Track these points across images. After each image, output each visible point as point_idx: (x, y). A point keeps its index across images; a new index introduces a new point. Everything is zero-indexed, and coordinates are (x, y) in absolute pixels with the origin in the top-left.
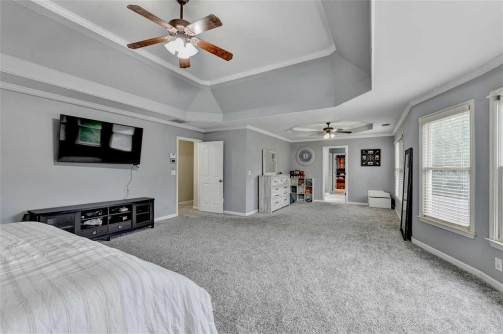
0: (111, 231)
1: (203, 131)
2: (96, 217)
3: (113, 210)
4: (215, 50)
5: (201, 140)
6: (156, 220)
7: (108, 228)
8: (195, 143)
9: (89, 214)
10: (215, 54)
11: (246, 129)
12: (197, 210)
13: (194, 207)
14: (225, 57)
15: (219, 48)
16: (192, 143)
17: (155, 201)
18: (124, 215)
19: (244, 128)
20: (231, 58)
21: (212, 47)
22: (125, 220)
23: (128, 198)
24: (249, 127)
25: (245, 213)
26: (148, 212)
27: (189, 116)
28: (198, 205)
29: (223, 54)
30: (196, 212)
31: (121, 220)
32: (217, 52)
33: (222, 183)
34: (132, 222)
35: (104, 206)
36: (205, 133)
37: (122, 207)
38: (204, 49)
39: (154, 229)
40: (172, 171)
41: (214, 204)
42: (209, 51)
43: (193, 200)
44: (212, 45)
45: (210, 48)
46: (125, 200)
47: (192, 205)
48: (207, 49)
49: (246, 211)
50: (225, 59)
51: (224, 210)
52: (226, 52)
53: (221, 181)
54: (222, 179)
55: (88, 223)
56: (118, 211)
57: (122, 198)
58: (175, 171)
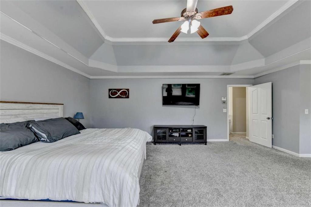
0: (182, 141)
1: (253, 77)
2: (176, 132)
3: (185, 130)
4: (215, 12)
5: (251, 84)
6: (208, 140)
7: (180, 139)
8: (247, 88)
9: (174, 130)
10: (217, 15)
11: (299, 65)
12: (248, 140)
13: (247, 137)
14: (226, 12)
15: (217, 9)
16: (245, 88)
17: (207, 128)
18: (190, 133)
19: (298, 64)
20: (232, 10)
21: (212, 12)
22: (190, 137)
23: (193, 125)
24: (302, 62)
25: (299, 153)
26: (202, 135)
27: (233, 68)
28: (249, 136)
29: (223, 11)
30: (247, 141)
31: (188, 136)
32: (218, 13)
33: (270, 120)
34: (193, 138)
35: (179, 127)
36: (254, 78)
37: (189, 129)
38: (207, 17)
39: (207, 145)
40: (224, 109)
41: (262, 138)
42: (212, 16)
43: (246, 132)
44: (211, 10)
45: (211, 13)
46: (192, 125)
47: (246, 135)
48: (209, 16)
49: (300, 152)
50: (228, 14)
51: (272, 144)
52: (225, 8)
53: (269, 119)
54: (270, 117)
55: (173, 134)
56: (186, 131)
57: (191, 124)
58: (226, 109)
